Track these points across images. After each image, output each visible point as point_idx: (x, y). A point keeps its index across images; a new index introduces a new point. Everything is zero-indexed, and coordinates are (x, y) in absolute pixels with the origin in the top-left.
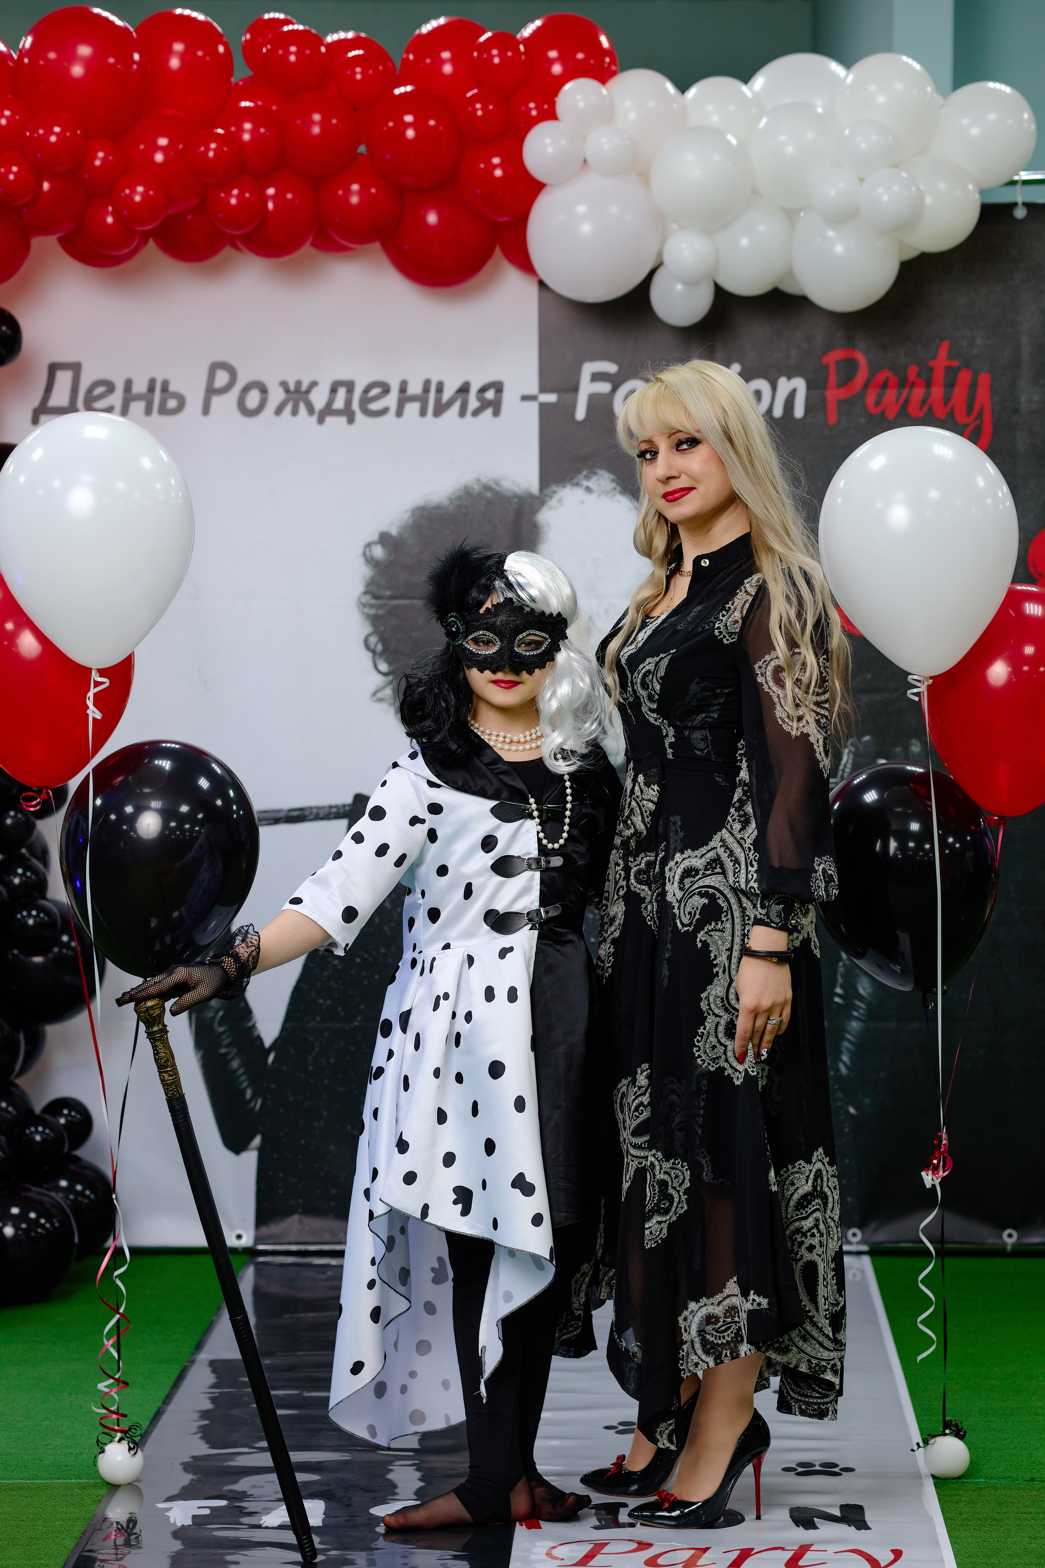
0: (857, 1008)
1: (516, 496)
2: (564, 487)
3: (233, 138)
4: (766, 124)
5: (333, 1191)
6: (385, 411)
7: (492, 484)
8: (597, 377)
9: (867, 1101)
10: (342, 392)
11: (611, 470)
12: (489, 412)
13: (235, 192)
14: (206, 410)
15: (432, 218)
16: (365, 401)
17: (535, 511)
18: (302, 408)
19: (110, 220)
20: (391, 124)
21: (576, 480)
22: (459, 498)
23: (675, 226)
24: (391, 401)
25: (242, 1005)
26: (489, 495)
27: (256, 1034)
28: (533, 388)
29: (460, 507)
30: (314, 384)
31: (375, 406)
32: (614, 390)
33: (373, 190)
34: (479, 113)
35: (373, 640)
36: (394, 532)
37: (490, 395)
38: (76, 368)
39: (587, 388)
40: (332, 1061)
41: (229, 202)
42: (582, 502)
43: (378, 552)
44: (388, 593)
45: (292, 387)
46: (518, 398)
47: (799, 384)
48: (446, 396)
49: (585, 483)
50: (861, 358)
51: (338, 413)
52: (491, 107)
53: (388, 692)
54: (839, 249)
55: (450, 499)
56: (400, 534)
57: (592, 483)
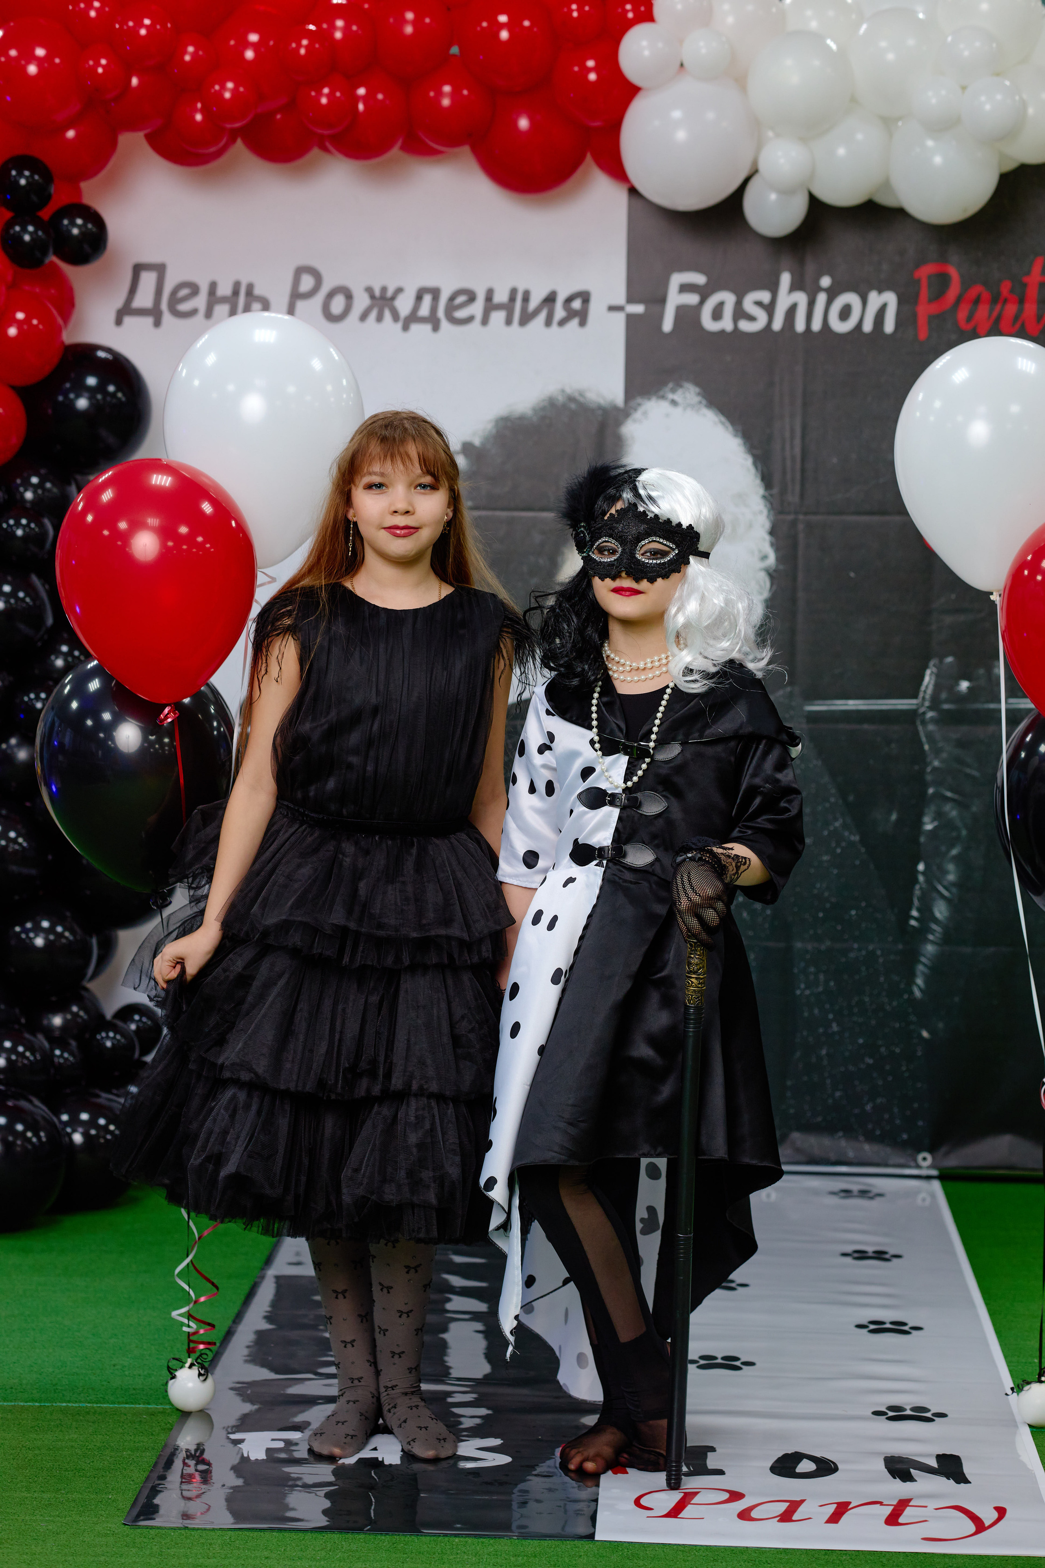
0: (933, 932)
1: (600, 407)
2: (649, 399)
3: (324, 36)
4: (866, 30)
6: (470, 319)
7: (576, 395)
8: (685, 288)
9: (941, 1025)
10: (427, 299)
11: (697, 384)
12: (575, 322)
13: (326, 91)
14: (292, 311)
15: (524, 123)
16: (451, 308)
17: (619, 423)
18: (387, 314)
19: (199, 117)
20: (485, 24)
21: (661, 393)
22: (543, 409)
23: (770, 134)
24: (477, 309)
26: (573, 406)
28: (619, 296)
29: (543, 418)
30: (399, 290)
31: (460, 314)
32: (702, 302)
33: (465, 92)
34: (575, 14)
36: (477, 442)
37: (577, 304)
38: (160, 269)
39: (675, 299)
41: (319, 101)
42: (667, 415)
43: (460, 461)
45: (377, 293)
46: (604, 308)
47: (890, 298)
48: (533, 304)
49: (671, 396)
50: (953, 272)
51: (423, 320)
52: (587, 8)
54: (938, 160)
55: (534, 410)
56: (483, 444)
57: (677, 396)
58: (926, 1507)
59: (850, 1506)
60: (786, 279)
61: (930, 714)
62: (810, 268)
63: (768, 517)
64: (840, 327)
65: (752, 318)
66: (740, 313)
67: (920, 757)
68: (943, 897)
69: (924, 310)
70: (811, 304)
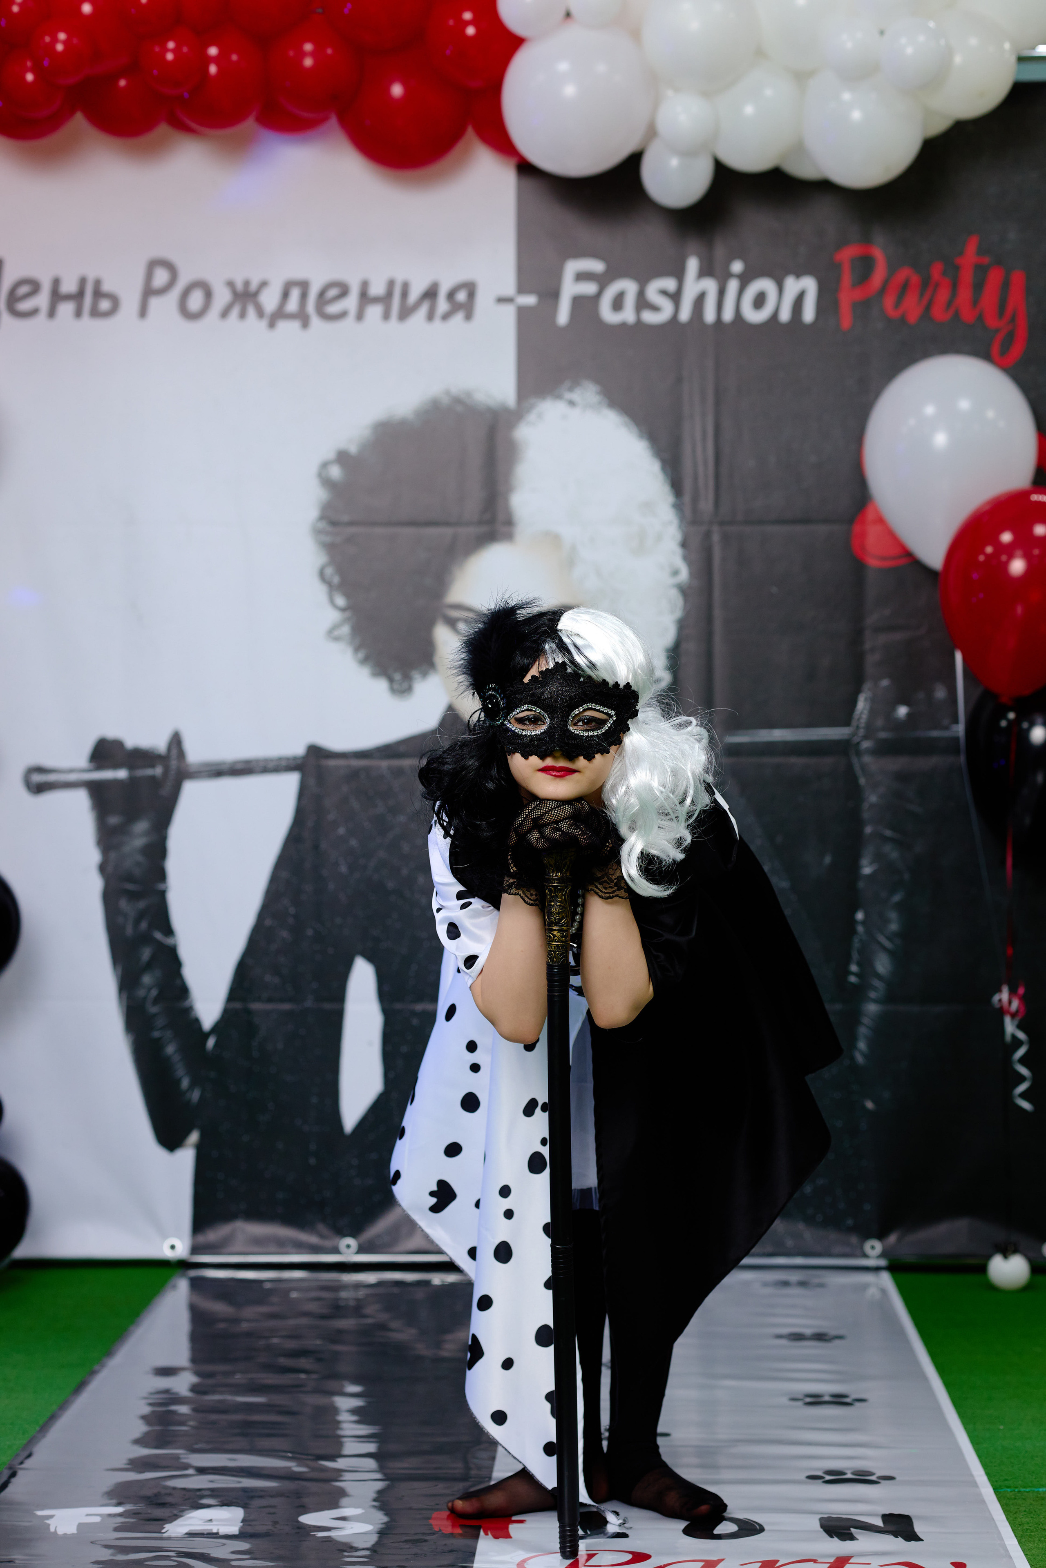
0: (875, 989)
1: (489, 409)
2: (544, 400)
5: (280, 1195)
6: (342, 315)
7: (462, 396)
8: (581, 277)
9: (886, 1094)
10: (295, 294)
11: (597, 381)
13: (171, 45)
14: (143, 312)
15: (397, 90)
16: (322, 302)
17: (511, 426)
18: (251, 311)
19: (30, 77)
21: (557, 393)
22: (426, 411)
24: (351, 303)
25: (178, 982)
26: (459, 409)
27: (193, 1014)
28: (509, 286)
29: (426, 421)
30: (264, 284)
31: (333, 309)
32: (601, 291)
33: (329, 51)
35: (329, 571)
36: (353, 449)
37: (461, 296)
39: (570, 289)
40: (280, 1046)
41: (164, 56)
42: (565, 416)
43: (335, 472)
44: (345, 518)
45: (239, 286)
46: (493, 300)
47: (809, 285)
48: (413, 297)
49: (568, 395)
50: (879, 254)
51: (291, 316)
53: (346, 630)
54: (856, 115)
55: (416, 412)
56: (359, 452)
57: (575, 396)
58: (869, 1564)
59: (778, 1565)
60: (693, 265)
61: (866, 745)
62: (720, 251)
63: (680, 527)
64: (755, 317)
65: (655, 308)
66: (643, 303)
67: (854, 792)
68: (885, 949)
69: (846, 298)
70: (721, 293)
